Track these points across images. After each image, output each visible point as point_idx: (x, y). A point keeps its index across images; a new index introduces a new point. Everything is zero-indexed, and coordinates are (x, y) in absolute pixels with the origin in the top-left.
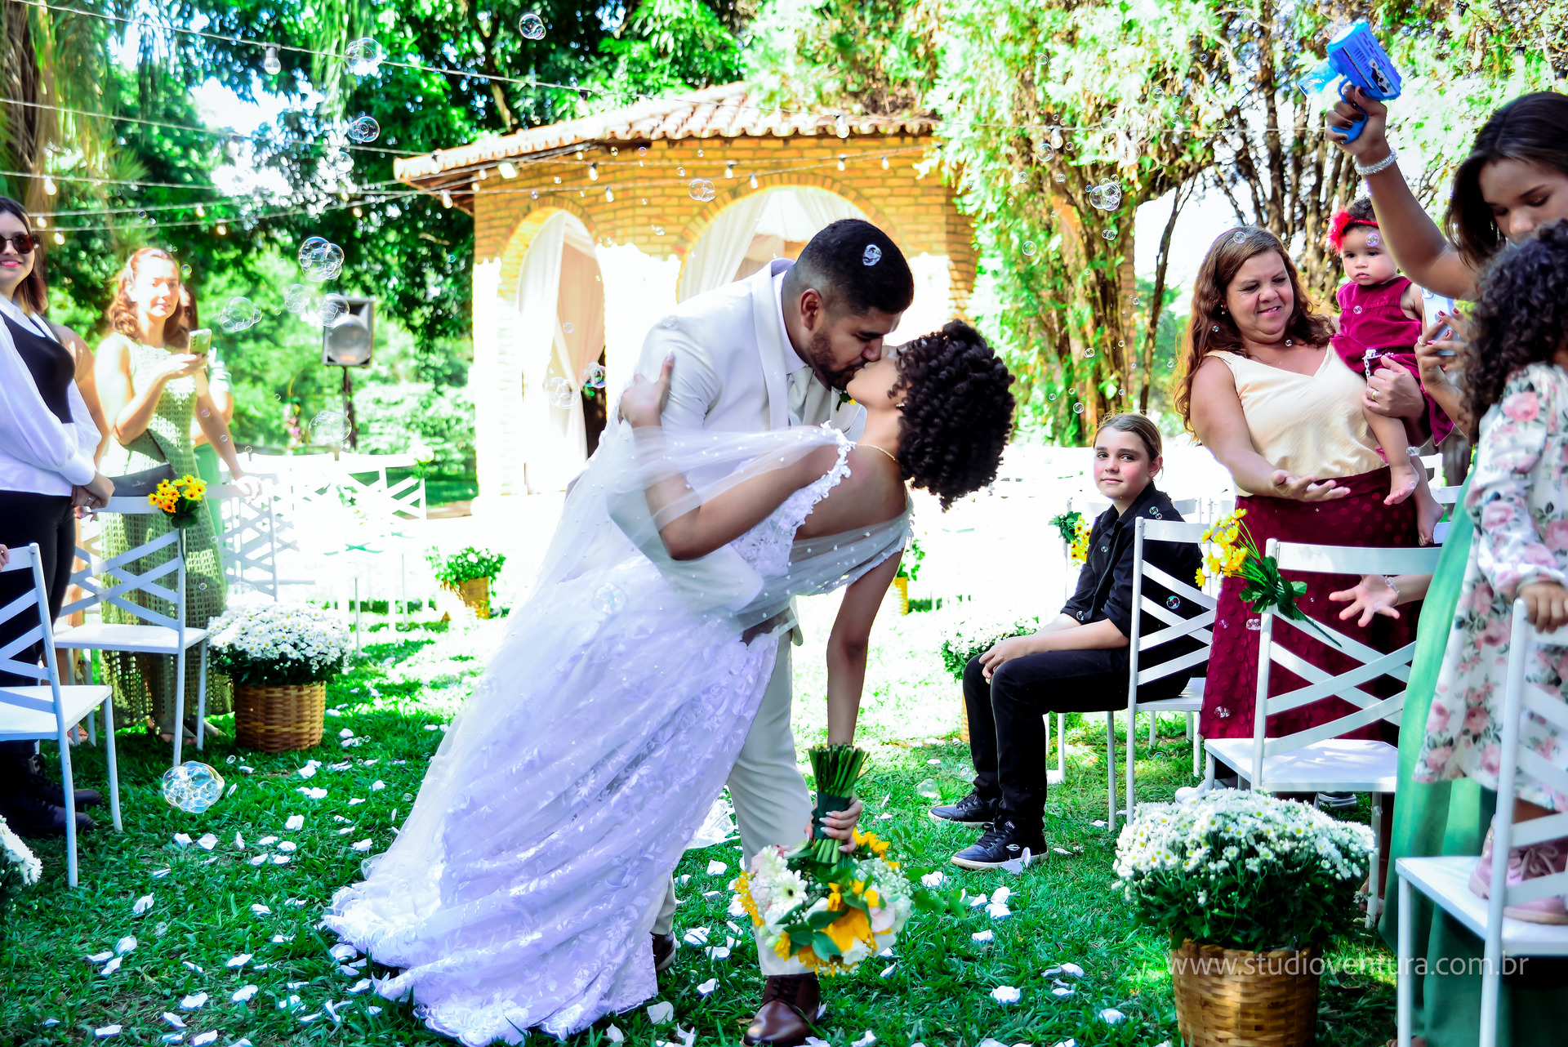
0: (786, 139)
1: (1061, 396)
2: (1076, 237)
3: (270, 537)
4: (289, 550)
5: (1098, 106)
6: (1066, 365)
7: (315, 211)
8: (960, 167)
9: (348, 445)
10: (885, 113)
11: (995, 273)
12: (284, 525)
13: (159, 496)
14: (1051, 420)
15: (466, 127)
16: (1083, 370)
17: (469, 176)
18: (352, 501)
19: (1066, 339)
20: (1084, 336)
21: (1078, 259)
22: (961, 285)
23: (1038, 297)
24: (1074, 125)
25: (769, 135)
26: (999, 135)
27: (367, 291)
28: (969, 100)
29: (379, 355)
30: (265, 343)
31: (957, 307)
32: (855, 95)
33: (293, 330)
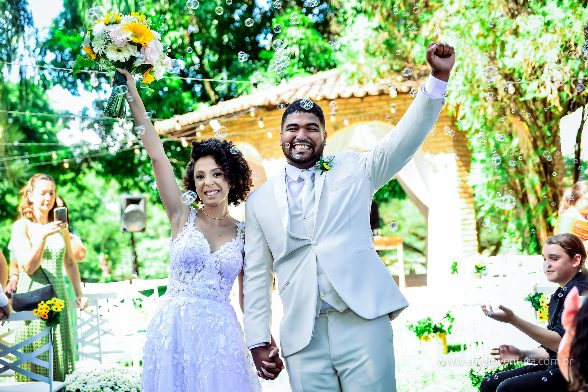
0: (362, 98)
1: (526, 226)
2: (526, 138)
3: (97, 328)
4: (107, 334)
5: (534, 68)
6: (527, 209)
7: (113, 151)
8: (458, 106)
9: (135, 275)
10: (415, 80)
11: (483, 161)
12: (104, 321)
13: (39, 310)
14: (521, 240)
15: (191, 102)
16: (537, 211)
17: (194, 128)
18: (140, 306)
19: (525, 195)
20: (536, 192)
21: (529, 150)
22: (463, 168)
23: (508, 172)
24: (521, 78)
25: (353, 96)
26: (478, 86)
27: (142, 191)
28: (460, 70)
29: (149, 224)
30: (87, 221)
31: (462, 181)
32: (398, 72)
33: (102, 213)
